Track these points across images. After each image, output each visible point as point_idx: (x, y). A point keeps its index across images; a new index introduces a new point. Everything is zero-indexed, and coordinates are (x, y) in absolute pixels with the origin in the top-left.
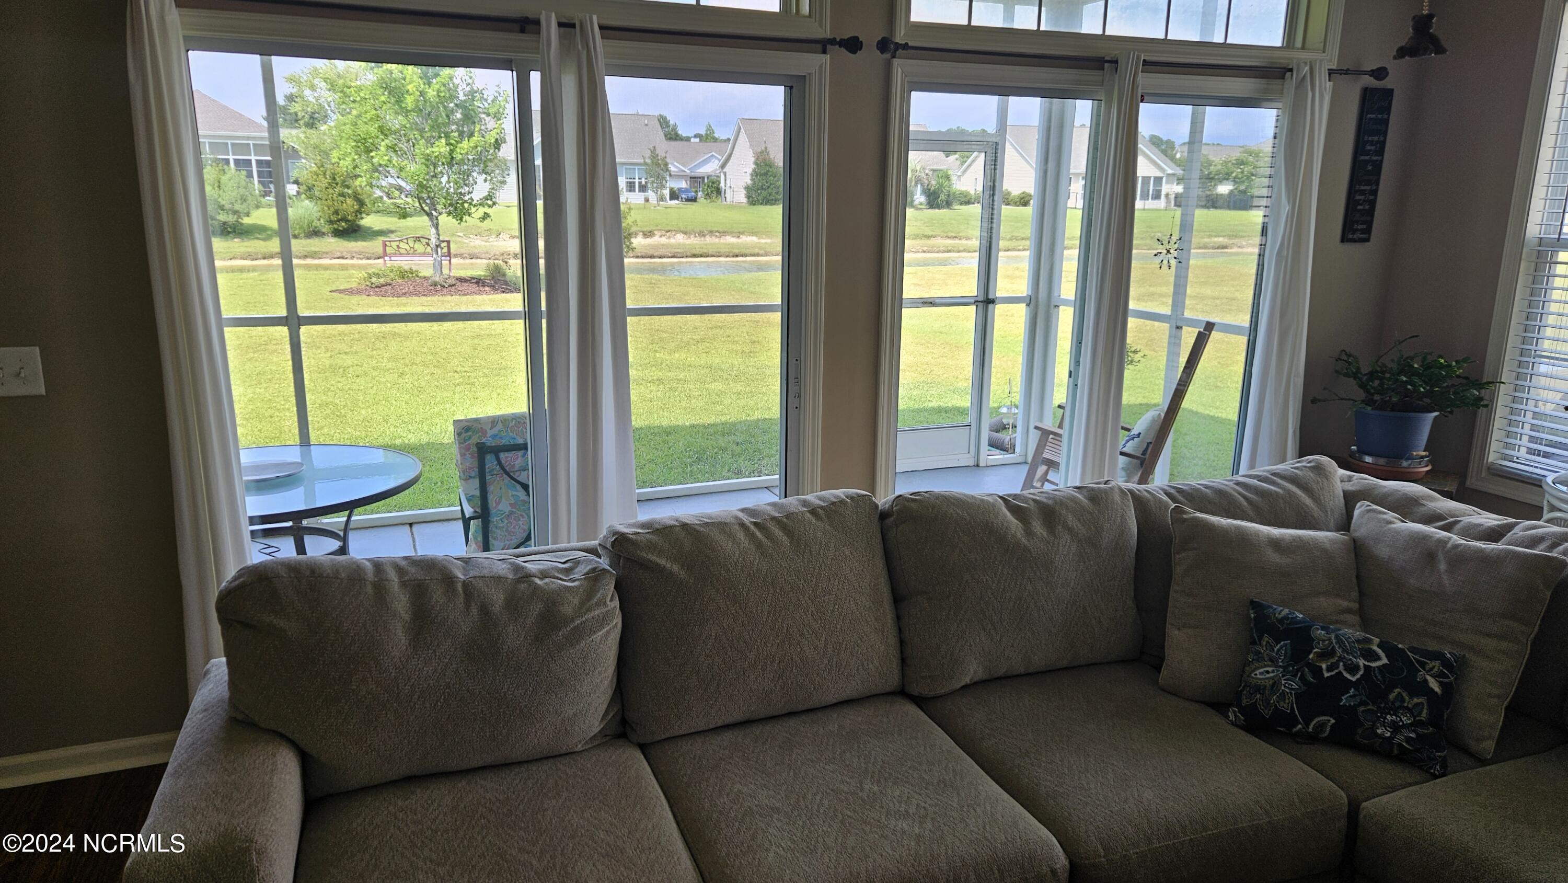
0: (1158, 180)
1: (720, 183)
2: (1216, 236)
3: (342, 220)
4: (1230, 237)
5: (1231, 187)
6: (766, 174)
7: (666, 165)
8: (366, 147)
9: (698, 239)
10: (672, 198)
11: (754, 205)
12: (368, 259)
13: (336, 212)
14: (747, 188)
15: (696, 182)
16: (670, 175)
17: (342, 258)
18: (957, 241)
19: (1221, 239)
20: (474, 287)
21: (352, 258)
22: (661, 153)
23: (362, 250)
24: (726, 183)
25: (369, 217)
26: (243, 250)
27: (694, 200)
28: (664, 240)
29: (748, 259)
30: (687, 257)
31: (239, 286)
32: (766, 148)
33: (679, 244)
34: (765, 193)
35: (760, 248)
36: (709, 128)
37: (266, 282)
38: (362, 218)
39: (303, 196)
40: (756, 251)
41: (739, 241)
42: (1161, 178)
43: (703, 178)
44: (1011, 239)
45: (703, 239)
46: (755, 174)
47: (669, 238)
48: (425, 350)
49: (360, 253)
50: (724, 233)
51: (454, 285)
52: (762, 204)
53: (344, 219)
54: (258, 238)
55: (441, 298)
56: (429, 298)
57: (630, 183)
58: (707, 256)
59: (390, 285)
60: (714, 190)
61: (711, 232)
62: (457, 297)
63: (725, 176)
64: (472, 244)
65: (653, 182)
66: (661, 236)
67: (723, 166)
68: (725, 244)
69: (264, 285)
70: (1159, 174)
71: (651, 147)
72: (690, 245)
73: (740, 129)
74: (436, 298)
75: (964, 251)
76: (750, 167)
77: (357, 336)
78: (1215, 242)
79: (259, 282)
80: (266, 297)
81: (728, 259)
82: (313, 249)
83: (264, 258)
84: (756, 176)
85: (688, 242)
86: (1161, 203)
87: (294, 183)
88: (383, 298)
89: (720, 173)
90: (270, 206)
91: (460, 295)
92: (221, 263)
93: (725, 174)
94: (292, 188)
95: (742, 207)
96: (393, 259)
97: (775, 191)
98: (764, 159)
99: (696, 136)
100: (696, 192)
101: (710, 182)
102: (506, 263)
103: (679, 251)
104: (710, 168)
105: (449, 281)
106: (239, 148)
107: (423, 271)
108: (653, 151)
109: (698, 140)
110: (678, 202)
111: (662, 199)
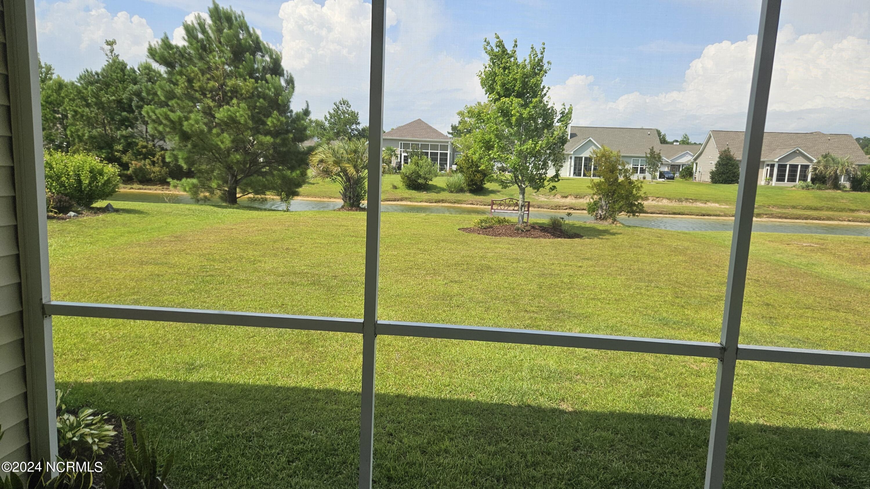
1: (692, 168)
3: (473, 184)
6: (726, 164)
7: (660, 158)
8: (488, 146)
9: (678, 203)
10: (660, 178)
11: (716, 183)
12: (485, 205)
13: (472, 180)
14: (712, 173)
15: (675, 168)
16: (662, 164)
17: (472, 204)
20: (542, 233)
21: (477, 204)
22: (656, 150)
23: (483, 200)
24: (696, 169)
25: (488, 183)
26: (427, 197)
27: (673, 178)
28: (654, 203)
29: (712, 217)
30: (669, 214)
31: (412, 222)
32: (728, 148)
33: (665, 206)
34: (724, 176)
35: (721, 211)
36: (686, 137)
37: (427, 220)
38: (485, 184)
39: (459, 171)
40: (718, 213)
41: (706, 206)
43: (680, 166)
45: (680, 203)
46: (718, 165)
47: (658, 201)
48: (506, 285)
50: (696, 200)
51: (529, 231)
52: (721, 183)
53: (475, 184)
54: (434, 192)
55: (521, 239)
56: (513, 238)
57: (635, 168)
58: (683, 214)
59: (492, 228)
60: (688, 174)
61: (687, 199)
62: (531, 239)
63: (697, 165)
64: (540, 200)
65: (650, 168)
66: (653, 200)
67: (696, 159)
68: (697, 207)
69: (426, 222)
71: (651, 148)
72: (671, 206)
73: (710, 137)
74: (517, 239)
76: (716, 159)
79: (424, 220)
80: (424, 231)
81: (698, 217)
82: (459, 199)
83: (436, 202)
84: (719, 166)
85: (671, 204)
87: (456, 164)
88: (486, 236)
89: (693, 163)
90: (443, 175)
91: (532, 237)
92: (416, 204)
93: (697, 164)
94: (454, 167)
95: (707, 184)
96: (496, 211)
97: (732, 175)
98: (727, 155)
99: (677, 141)
100: (674, 174)
101: (685, 168)
102: (562, 218)
103: (665, 210)
104: (686, 160)
105: (527, 228)
106: (434, 147)
107: (512, 220)
108: (652, 149)
109: (678, 144)
110: (663, 180)
111: (654, 178)
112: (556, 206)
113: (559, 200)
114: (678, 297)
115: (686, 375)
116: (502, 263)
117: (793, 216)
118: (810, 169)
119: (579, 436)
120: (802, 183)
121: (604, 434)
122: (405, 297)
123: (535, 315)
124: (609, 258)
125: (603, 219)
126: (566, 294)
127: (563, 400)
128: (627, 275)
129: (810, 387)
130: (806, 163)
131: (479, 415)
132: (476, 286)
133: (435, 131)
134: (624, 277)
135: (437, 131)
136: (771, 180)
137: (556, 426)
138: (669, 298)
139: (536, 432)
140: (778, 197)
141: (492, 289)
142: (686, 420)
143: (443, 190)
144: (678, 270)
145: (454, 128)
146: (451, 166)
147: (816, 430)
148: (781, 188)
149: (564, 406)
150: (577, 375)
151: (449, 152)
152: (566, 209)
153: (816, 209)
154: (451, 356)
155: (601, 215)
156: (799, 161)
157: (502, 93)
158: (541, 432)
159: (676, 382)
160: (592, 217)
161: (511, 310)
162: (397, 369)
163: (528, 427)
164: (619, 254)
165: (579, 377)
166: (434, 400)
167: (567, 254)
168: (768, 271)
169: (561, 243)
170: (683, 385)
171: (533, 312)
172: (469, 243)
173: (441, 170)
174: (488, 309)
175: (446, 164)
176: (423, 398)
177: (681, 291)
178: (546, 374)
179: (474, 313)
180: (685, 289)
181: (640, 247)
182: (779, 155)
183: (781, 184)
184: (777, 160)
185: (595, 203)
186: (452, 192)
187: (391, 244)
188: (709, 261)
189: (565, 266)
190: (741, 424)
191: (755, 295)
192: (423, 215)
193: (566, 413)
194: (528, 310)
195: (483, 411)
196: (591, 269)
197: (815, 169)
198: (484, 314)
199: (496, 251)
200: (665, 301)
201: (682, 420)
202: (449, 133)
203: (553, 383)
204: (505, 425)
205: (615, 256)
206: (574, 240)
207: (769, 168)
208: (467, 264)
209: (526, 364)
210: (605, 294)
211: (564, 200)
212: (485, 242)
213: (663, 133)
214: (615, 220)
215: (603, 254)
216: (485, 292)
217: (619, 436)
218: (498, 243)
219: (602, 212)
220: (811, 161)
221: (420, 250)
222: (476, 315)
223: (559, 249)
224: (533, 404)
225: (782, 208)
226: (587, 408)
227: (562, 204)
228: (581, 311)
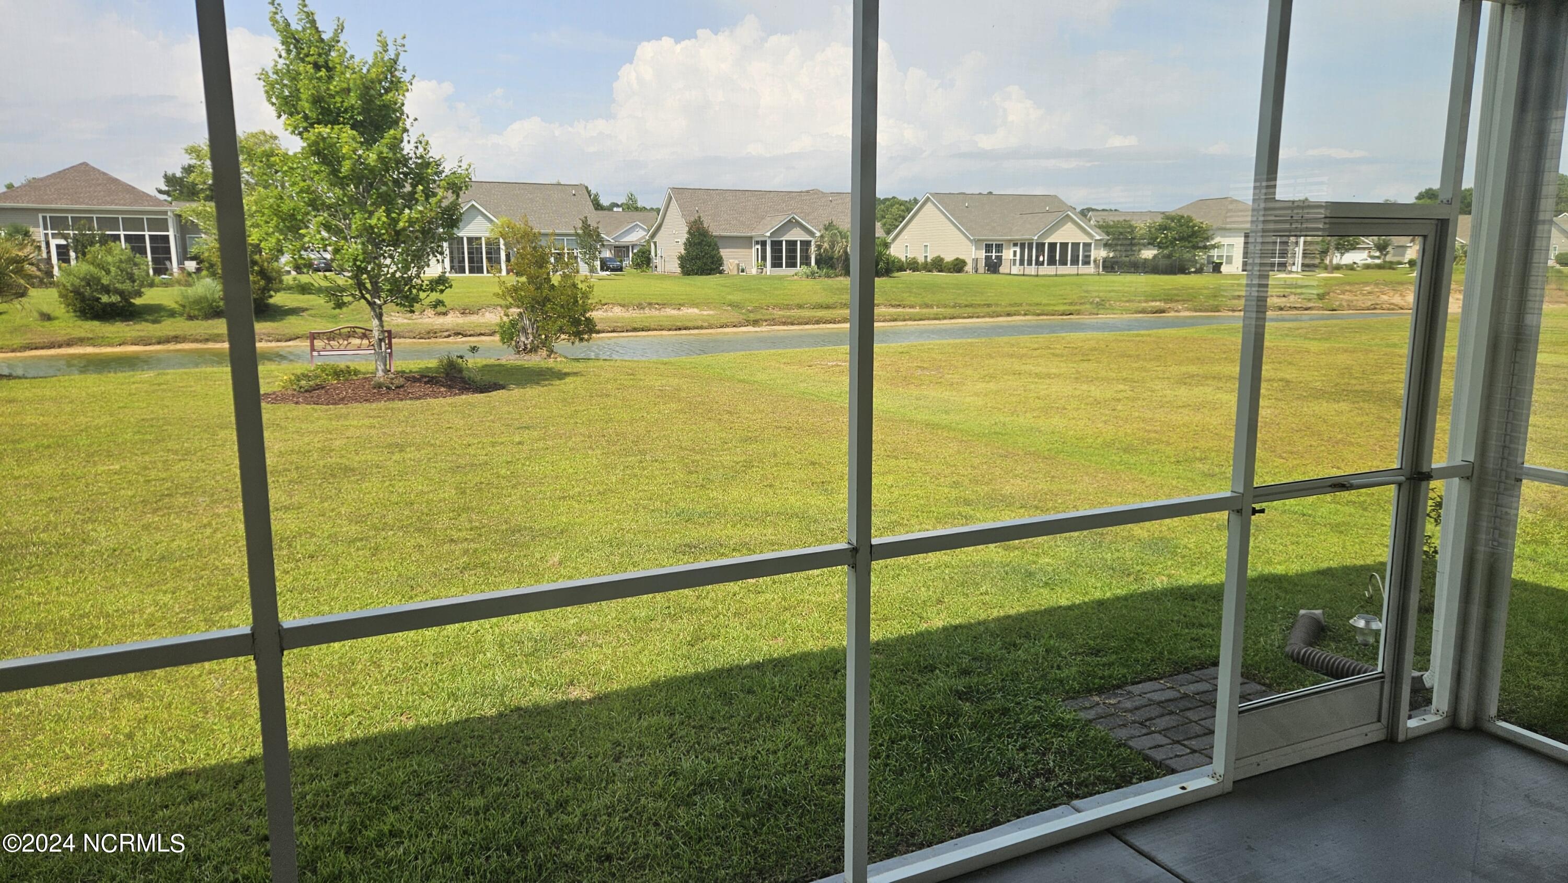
0: (1087, 246)
1: (650, 252)
2: (1152, 301)
4: (1166, 301)
5: (1155, 252)
6: (700, 244)
7: (598, 235)
9: (637, 312)
10: (602, 269)
11: (689, 275)
12: (278, 341)
14: (681, 258)
15: (621, 251)
16: (602, 245)
18: (900, 310)
19: (1158, 304)
20: (428, 389)
22: (593, 225)
23: (272, 332)
24: (655, 252)
25: (278, 294)
26: (135, 334)
27: (621, 269)
29: (692, 332)
30: (627, 331)
31: (130, 395)
32: (699, 217)
33: (619, 318)
34: (699, 263)
35: (703, 321)
36: (631, 197)
37: (165, 387)
38: (271, 297)
39: (204, 273)
40: (700, 323)
41: (681, 313)
42: (1090, 244)
43: (628, 247)
44: (954, 307)
45: (642, 311)
46: (689, 244)
47: (609, 310)
48: (394, 498)
49: (269, 335)
50: (663, 305)
51: (402, 386)
52: (696, 274)
54: (147, 321)
55: (390, 405)
56: (374, 405)
58: (649, 330)
59: (323, 388)
60: (644, 260)
61: (650, 304)
62: (408, 402)
63: (656, 246)
64: (394, 322)
65: (585, 253)
66: (603, 310)
67: (653, 236)
68: (667, 317)
69: (164, 390)
70: (1088, 240)
71: (581, 217)
72: (628, 318)
73: (670, 198)
74: (382, 404)
75: (910, 319)
76: (683, 237)
77: (295, 475)
78: (1152, 307)
79: (156, 387)
80: (166, 411)
81: (671, 332)
82: (216, 331)
83: (159, 343)
84: (690, 246)
85: (627, 315)
86: (1091, 269)
87: (192, 259)
88: (316, 406)
89: (648, 242)
90: (166, 284)
91: (411, 399)
92: (109, 350)
93: (655, 243)
94: (191, 265)
95: (675, 277)
96: (322, 353)
97: (710, 260)
98: (698, 228)
99: (617, 206)
100: (621, 262)
101: (639, 251)
102: (461, 357)
103: (619, 324)
104: (636, 236)
105: (396, 382)
106: (131, 223)
107: (363, 369)
108: (585, 222)
109: (621, 209)
110: (608, 273)
111: (592, 270)
112: (429, 333)
113: (430, 320)
114: (691, 473)
115: (741, 595)
116: (369, 456)
117: (800, 320)
118: (813, 248)
119: (617, 736)
120: (804, 268)
121: (654, 720)
122: (181, 558)
123: (473, 545)
124: (563, 420)
125: (531, 351)
126: (514, 497)
127: (572, 683)
128: (603, 448)
129: (899, 575)
130: (807, 238)
131: (432, 751)
132: (333, 510)
133: (131, 190)
134: (599, 452)
135: (134, 188)
136: (765, 266)
137: (574, 730)
138: (680, 476)
139: (545, 749)
140: (778, 292)
141: (370, 511)
142: (763, 664)
143: (172, 314)
144: (676, 426)
145: (170, 180)
146: (181, 262)
147: (921, 634)
148: (781, 278)
149: (575, 693)
150: (580, 636)
151: (171, 234)
152: (449, 336)
153: (828, 307)
154: (336, 657)
155: (525, 345)
156: (796, 235)
157: (313, 115)
158: (556, 747)
159: (733, 610)
160: (510, 349)
161: (423, 544)
162: (229, 709)
163: (528, 745)
164: (575, 411)
165: (584, 638)
166: (332, 748)
167: (488, 424)
168: (798, 412)
169: (470, 404)
170: (742, 611)
171: (466, 539)
172: (283, 424)
173: (157, 272)
174: (376, 551)
175: (170, 259)
176: (308, 750)
177: (693, 462)
178: (529, 646)
179: (350, 565)
180: (698, 457)
181: (608, 396)
182: (770, 227)
183: (778, 271)
184: (768, 234)
185: (513, 324)
186: (191, 318)
187: (95, 447)
188: (715, 406)
189: (493, 445)
190: (833, 649)
191: (793, 452)
192: (148, 375)
193: (583, 703)
194: (455, 537)
195: (437, 742)
196: (541, 444)
197: (819, 247)
198: (372, 562)
199: (349, 434)
200: (675, 482)
201: (758, 666)
202: (160, 192)
203: (547, 659)
204: (487, 754)
205: (571, 416)
206: (490, 394)
207: (759, 247)
208: (297, 468)
209: (489, 637)
210: (578, 486)
211: (441, 320)
212: (318, 419)
213: (593, 192)
214: (552, 351)
215: (549, 415)
216: (358, 519)
217: (677, 716)
218: (346, 417)
219: (527, 339)
220: (811, 234)
221: (176, 452)
222: (357, 566)
223: (470, 415)
224: (524, 703)
225: (784, 309)
226: (616, 687)
227: (439, 327)
228: (548, 523)
